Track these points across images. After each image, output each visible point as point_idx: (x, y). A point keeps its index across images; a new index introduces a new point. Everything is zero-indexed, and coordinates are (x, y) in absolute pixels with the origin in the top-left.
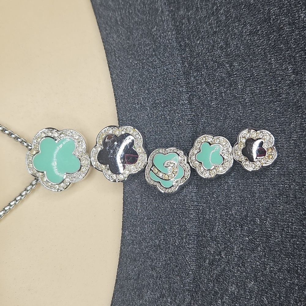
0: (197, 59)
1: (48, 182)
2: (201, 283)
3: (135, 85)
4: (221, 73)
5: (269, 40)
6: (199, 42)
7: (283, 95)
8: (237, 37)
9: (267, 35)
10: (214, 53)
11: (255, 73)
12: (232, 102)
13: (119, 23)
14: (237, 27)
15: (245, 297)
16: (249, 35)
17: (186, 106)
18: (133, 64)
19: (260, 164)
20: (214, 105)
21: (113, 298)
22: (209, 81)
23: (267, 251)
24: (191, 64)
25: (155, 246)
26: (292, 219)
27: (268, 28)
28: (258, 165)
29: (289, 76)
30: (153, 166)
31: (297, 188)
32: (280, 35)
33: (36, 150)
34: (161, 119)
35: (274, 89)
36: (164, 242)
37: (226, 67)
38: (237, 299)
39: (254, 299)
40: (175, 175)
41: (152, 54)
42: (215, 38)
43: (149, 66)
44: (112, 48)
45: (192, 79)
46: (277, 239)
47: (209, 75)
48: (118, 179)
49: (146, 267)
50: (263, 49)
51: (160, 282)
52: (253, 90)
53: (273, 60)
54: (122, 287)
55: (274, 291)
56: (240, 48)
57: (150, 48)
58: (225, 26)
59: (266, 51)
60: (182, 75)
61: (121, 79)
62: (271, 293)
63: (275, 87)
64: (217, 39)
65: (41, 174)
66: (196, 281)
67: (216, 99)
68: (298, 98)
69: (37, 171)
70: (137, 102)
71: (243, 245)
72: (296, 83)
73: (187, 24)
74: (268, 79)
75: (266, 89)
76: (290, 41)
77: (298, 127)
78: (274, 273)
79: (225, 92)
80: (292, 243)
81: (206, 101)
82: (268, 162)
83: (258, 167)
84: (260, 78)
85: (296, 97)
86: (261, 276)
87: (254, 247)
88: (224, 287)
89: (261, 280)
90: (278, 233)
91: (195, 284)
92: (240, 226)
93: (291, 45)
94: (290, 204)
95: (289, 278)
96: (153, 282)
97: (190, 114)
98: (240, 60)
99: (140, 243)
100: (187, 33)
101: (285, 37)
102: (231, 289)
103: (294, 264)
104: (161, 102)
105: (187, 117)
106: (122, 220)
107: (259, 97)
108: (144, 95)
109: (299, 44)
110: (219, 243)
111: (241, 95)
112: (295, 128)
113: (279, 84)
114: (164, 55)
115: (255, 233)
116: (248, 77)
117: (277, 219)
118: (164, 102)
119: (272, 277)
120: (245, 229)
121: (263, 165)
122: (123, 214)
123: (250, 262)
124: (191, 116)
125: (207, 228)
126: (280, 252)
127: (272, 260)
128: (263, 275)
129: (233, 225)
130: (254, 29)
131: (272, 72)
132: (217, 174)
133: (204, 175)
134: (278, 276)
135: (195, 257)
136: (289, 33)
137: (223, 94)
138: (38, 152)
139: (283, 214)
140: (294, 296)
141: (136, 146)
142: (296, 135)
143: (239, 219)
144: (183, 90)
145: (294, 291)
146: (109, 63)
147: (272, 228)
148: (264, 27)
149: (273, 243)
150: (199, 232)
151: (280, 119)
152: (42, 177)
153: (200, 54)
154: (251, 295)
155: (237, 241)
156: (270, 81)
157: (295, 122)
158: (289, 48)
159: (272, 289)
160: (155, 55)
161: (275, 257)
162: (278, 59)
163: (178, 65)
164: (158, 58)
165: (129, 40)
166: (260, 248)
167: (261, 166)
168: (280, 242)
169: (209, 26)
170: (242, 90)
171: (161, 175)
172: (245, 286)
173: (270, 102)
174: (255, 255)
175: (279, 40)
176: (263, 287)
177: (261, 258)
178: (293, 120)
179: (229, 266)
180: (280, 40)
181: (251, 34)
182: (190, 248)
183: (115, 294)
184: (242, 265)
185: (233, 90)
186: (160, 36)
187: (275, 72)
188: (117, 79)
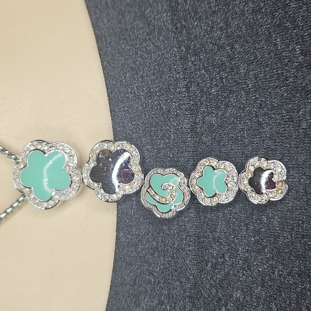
0: (194, 43)
1: (36, 198)
2: (203, 288)
3: (128, 73)
4: (222, 56)
5: (274, 18)
6: (196, 24)
7: (290, 79)
8: (238, 17)
9: (271, 12)
10: (214, 35)
11: (258, 56)
12: (234, 89)
13: (110, 6)
14: (238, 6)
15: (252, 304)
16: (251, 13)
17: (183, 94)
18: (125, 50)
19: (267, 197)
20: (214, 92)
21: (108, 305)
22: (208, 67)
23: (275, 253)
24: (188, 48)
25: (152, 249)
26: (302, 217)
27: (272, 5)
28: (265, 199)
29: (297, 57)
30: (149, 187)
31: (307, 182)
32: (285, 12)
33: (24, 164)
34: (156, 109)
35: (280, 72)
36: (162, 244)
37: (227, 50)
38: (242, 306)
39: (262, 307)
40: (173, 199)
41: (146, 39)
42: (215, 18)
43: (143, 52)
44: (102, 33)
45: (190, 64)
46: (287, 240)
47: (208, 59)
48: (112, 199)
49: (143, 271)
50: (268, 28)
51: (158, 288)
52: (257, 75)
53: (278, 40)
54: (117, 293)
55: (283, 297)
56: (241, 28)
57: (143, 32)
58: (225, 5)
59: (271, 30)
60: (178, 60)
61: (112, 66)
62: (280, 299)
63: (282, 70)
64: (216, 19)
65: (28, 189)
66: (198, 287)
67: (217, 86)
68: (307, 82)
69: (24, 187)
70: (130, 91)
71: (248, 246)
72: (305, 65)
73: (183, 4)
74: (273, 62)
75: (271, 72)
76: (297, 18)
77: (308, 114)
78: (283, 277)
79: (226, 77)
80: (303, 244)
81: (205, 88)
82: (276, 196)
83: (264, 201)
84: (265, 60)
85: (305, 81)
86: (269, 281)
87: (261, 248)
88: (228, 293)
89: (269, 285)
90: (287, 232)
91: (196, 290)
92: (244, 226)
93: (298, 23)
94: (300, 200)
95: (300, 283)
96: (150, 288)
97: (188, 103)
98: (242, 41)
99: (136, 246)
100: (183, 14)
101: (292, 14)
102: (236, 295)
103: (305, 267)
104: (156, 91)
105: (184, 107)
106: (116, 221)
107: (263, 82)
108: (138, 83)
109: (307, 21)
110: (222, 245)
111: (243, 80)
112: (304, 115)
113: (286, 67)
114: (158, 39)
115: (261, 233)
116: (251, 60)
117: (285, 217)
118: (160, 91)
119: (281, 281)
120: (251, 228)
121: (270, 200)
122: (117, 215)
123: (256, 265)
124: (189, 106)
125: (208, 229)
126: (289, 253)
127: (280, 263)
128: (271, 279)
129: (237, 224)
130: (257, 7)
131: (278, 53)
132: (219, 203)
133: (204, 202)
134: (287, 280)
135: (196, 260)
136: (296, 10)
137: (224, 80)
138: (26, 166)
139: (293, 212)
140: (305, 303)
141: (132, 164)
142: (306, 123)
143: (243, 218)
144: (180, 76)
145: (305, 297)
146: (100, 49)
147: (280, 227)
148: (268, 3)
149: (282, 244)
150: (200, 232)
151: (287, 105)
152: (29, 193)
153: (198, 36)
154: (258, 302)
155: (242, 242)
156: (276, 63)
157: (304, 108)
158: (296, 27)
159: (281, 295)
160: (150, 39)
161: (284, 259)
162: (284, 39)
163: (174, 50)
164: (153, 43)
165: (121, 24)
166: (268, 249)
167: (268, 200)
168: (289, 242)
169: (207, 5)
170: (244, 74)
171: (157, 198)
172: (252, 292)
173: (276, 87)
174: (262, 257)
175: (284, 18)
176: (271, 292)
177: (268, 260)
178: (302, 106)
179: (233, 269)
180: (286, 18)
181: (254, 13)
182: (190, 251)
183: (109, 301)
184: (248, 269)
185: (235, 75)
186: (154, 18)
187: (281, 53)
188: (108, 67)
